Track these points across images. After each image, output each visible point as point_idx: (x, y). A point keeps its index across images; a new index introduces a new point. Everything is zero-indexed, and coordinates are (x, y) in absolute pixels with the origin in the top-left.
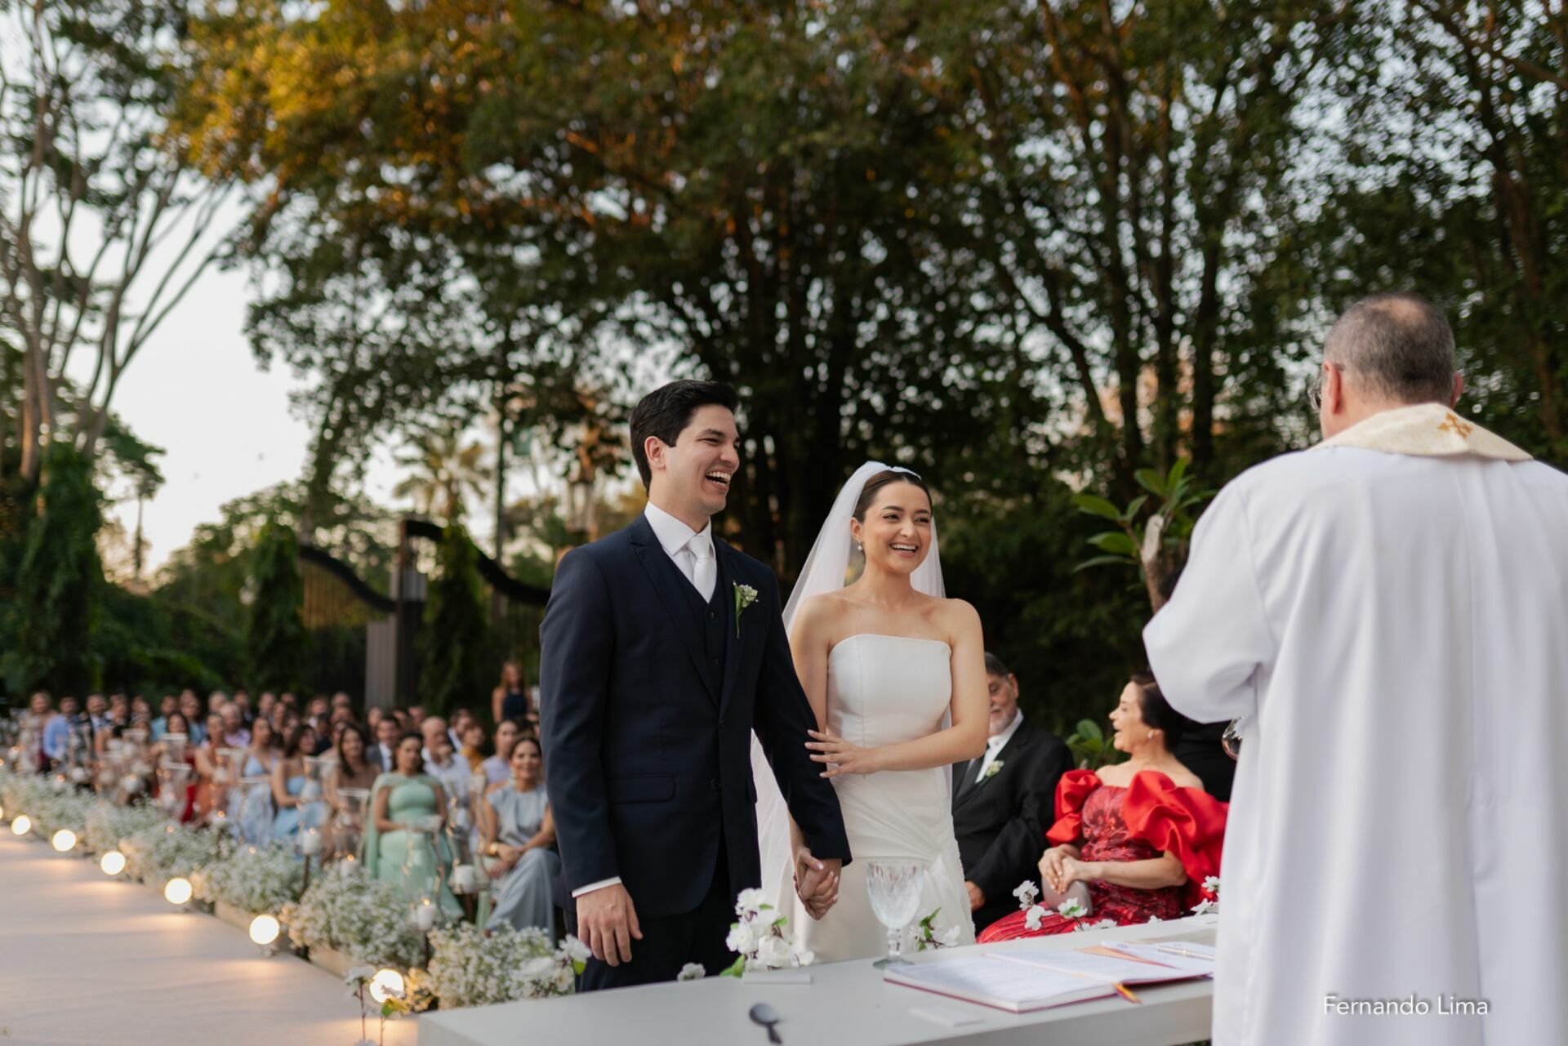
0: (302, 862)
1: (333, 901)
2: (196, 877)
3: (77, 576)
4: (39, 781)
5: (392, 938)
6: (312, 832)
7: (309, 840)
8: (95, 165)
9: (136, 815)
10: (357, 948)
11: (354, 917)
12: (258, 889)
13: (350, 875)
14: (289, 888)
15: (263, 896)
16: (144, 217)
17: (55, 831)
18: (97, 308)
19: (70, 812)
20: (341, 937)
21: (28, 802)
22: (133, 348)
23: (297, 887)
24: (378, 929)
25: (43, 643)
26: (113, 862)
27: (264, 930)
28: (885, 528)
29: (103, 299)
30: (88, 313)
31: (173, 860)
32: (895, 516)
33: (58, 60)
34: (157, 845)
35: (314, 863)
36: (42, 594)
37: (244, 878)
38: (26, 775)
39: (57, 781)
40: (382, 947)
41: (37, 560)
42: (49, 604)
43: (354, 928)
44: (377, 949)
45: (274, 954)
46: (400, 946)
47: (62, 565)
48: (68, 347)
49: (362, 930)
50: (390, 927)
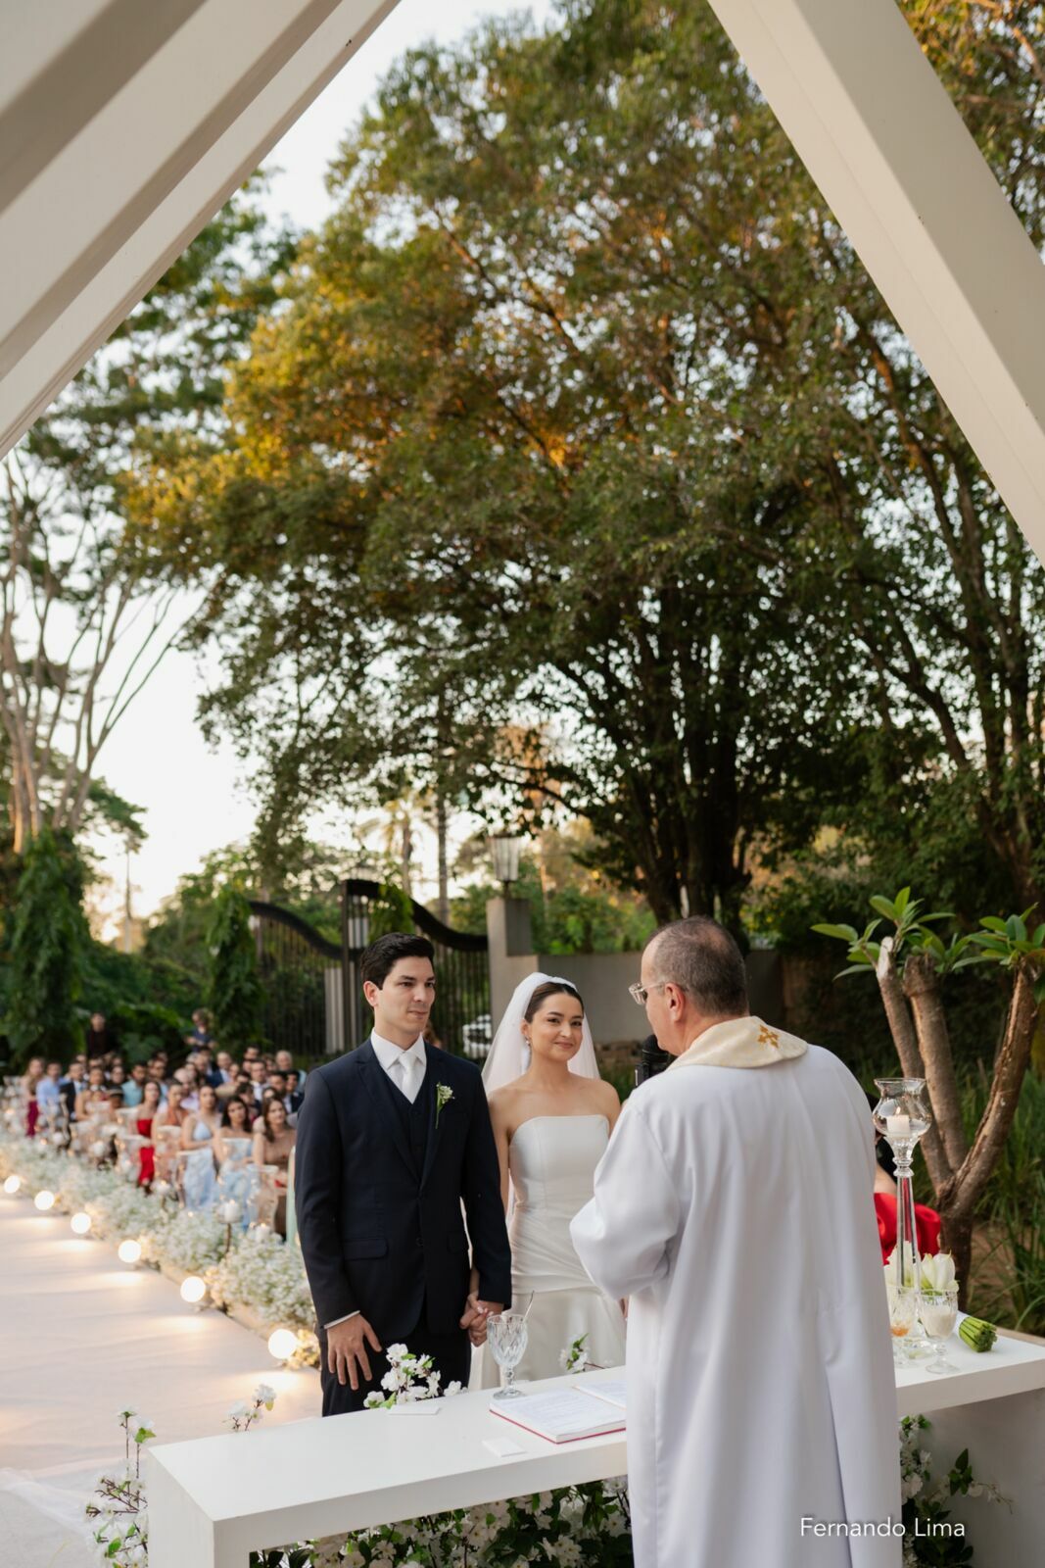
0: (226, 1227)
1: (244, 1266)
2: (144, 1240)
3: (59, 951)
4: (25, 1142)
5: (290, 1300)
6: (232, 1202)
7: (229, 1209)
8: (66, 567)
9: (101, 1179)
10: (262, 1309)
11: (261, 1282)
12: (190, 1253)
13: (263, 1242)
14: (215, 1251)
15: (194, 1258)
16: (111, 607)
17: (39, 1191)
18: (76, 692)
19: (50, 1174)
20: (250, 1298)
21: (17, 1163)
22: (106, 731)
23: (222, 1249)
24: (278, 1292)
25: (33, 1012)
26: (81, 1222)
27: (193, 1289)
28: (548, 1029)
29: (80, 683)
30: (68, 697)
31: (127, 1221)
32: (555, 1020)
33: (27, 483)
34: (115, 1208)
35: (236, 1228)
36: (30, 969)
37: (179, 1243)
38: (16, 1138)
39: (41, 1145)
40: (283, 1307)
41: (24, 937)
42: (36, 977)
43: (260, 1291)
44: (278, 1309)
45: (203, 1309)
46: (297, 1306)
47: (46, 943)
48: (53, 725)
49: (268, 1292)
50: (288, 1289)
